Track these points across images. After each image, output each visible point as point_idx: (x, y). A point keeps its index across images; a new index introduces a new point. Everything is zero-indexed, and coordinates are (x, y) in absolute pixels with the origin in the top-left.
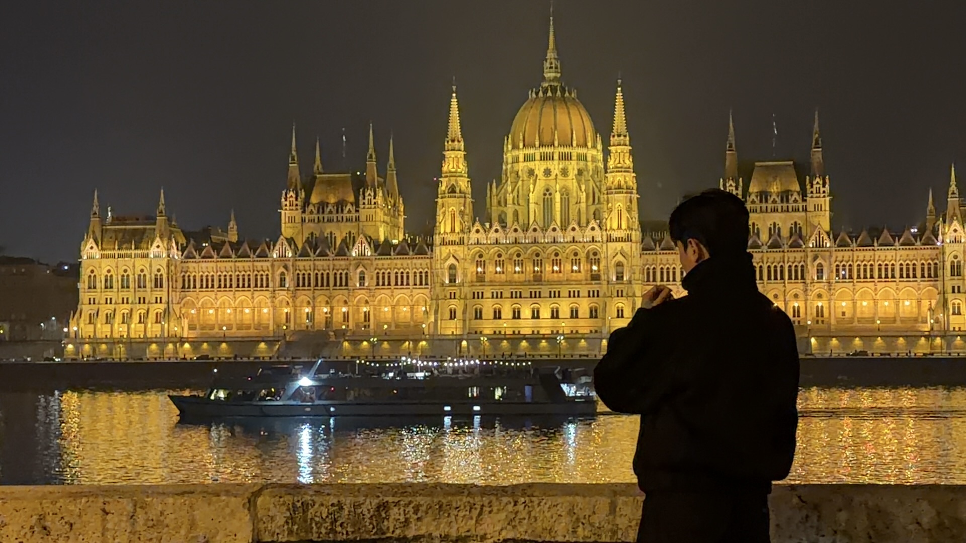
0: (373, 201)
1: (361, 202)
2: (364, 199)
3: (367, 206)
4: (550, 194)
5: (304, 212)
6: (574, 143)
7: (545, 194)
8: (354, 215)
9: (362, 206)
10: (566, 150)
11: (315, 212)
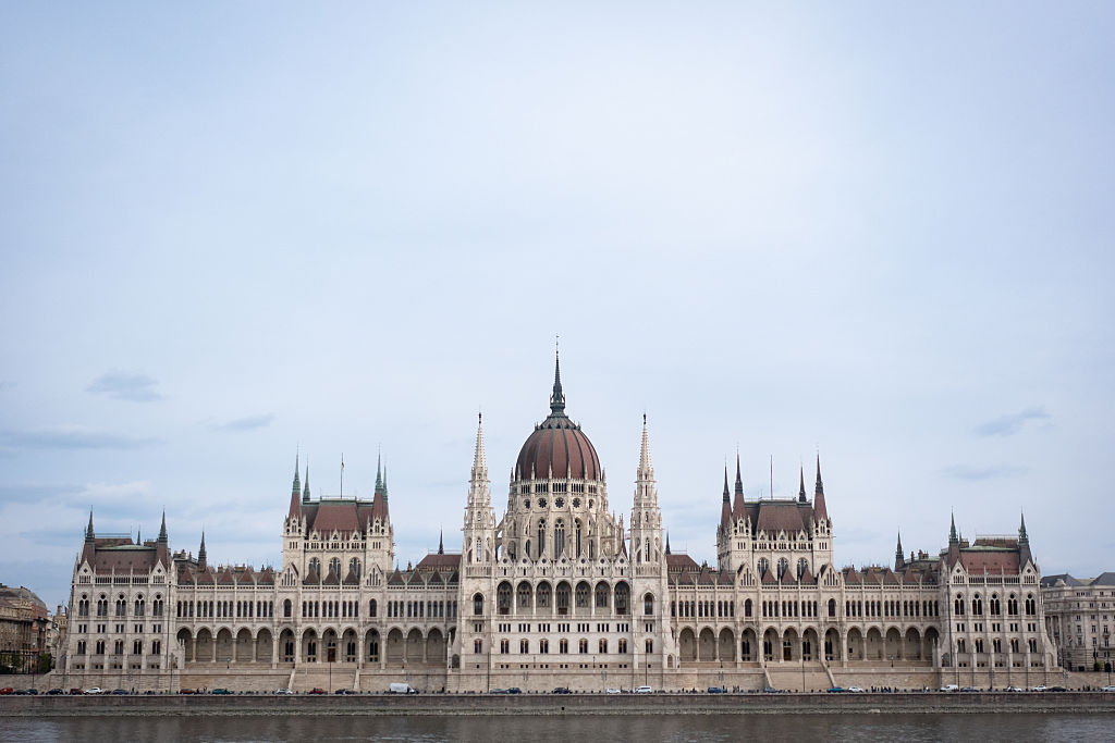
0: (381, 528)
1: (368, 531)
2: (371, 525)
3: (374, 534)
4: (562, 526)
5: (307, 538)
6: (586, 476)
7: (557, 526)
8: (360, 542)
9: (368, 535)
10: (580, 483)
11: (319, 538)
